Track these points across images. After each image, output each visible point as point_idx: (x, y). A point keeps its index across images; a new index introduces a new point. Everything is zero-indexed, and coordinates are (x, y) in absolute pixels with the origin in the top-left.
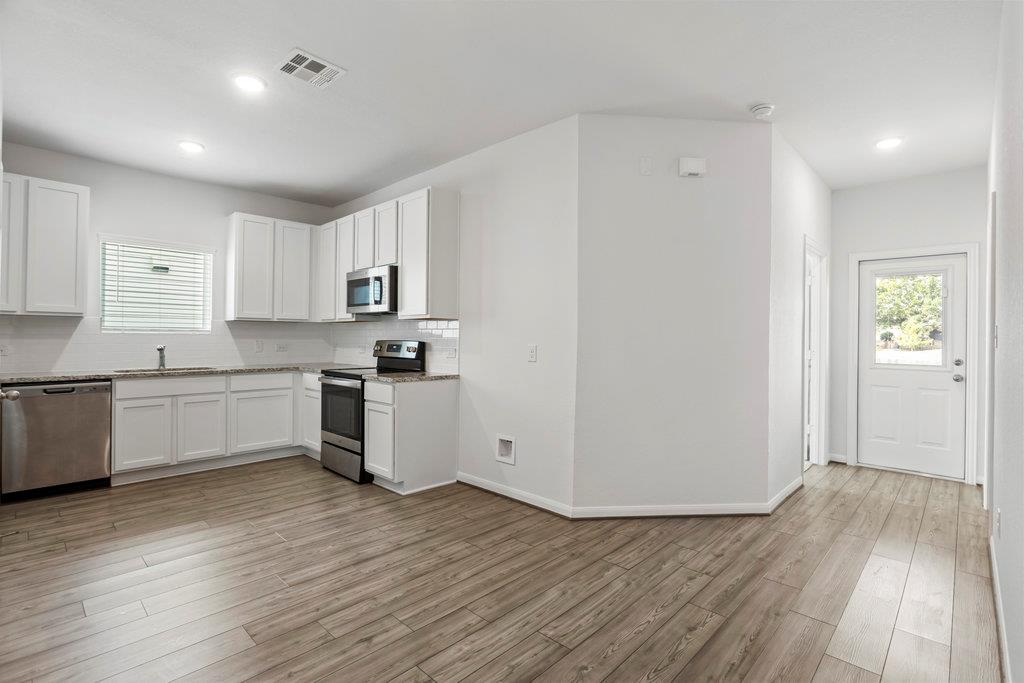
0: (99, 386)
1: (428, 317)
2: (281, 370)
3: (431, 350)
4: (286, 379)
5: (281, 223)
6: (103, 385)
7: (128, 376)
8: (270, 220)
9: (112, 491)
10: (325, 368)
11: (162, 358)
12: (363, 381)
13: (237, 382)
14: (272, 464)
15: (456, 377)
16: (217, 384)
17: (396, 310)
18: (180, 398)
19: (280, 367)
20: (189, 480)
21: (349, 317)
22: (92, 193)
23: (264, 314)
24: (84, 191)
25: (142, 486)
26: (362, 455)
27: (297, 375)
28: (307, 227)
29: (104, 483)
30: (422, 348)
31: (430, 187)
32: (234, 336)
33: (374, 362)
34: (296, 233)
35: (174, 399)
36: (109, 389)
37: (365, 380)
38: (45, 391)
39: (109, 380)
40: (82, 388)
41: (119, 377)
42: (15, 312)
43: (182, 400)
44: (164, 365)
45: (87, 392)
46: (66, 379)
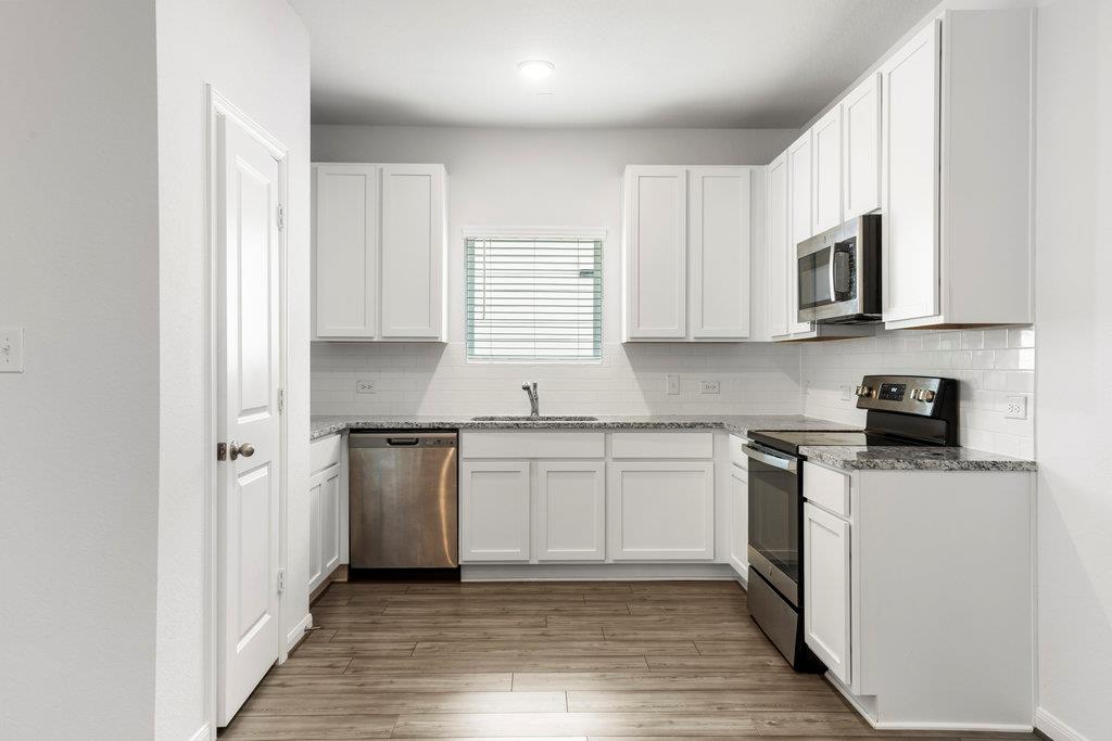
0: (445, 438)
1: (941, 320)
2: (692, 426)
3: (969, 398)
4: (701, 443)
5: (698, 171)
6: (447, 435)
7: (483, 425)
8: (680, 170)
9: (464, 590)
10: (754, 428)
11: (534, 400)
12: (802, 459)
13: (623, 443)
14: (675, 590)
15: (1030, 468)
16: (591, 443)
17: (879, 310)
18: (540, 463)
19: (689, 422)
20: (549, 593)
21: (805, 329)
22: (449, 171)
23: (671, 329)
24: (438, 170)
25: (496, 589)
26: (800, 610)
27: (720, 436)
28: (744, 170)
29: (451, 575)
30: (950, 394)
31: (942, 15)
32: (635, 368)
33: (860, 419)
34: (724, 184)
35: (534, 463)
36: (456, 443)
37: (805, 458)
38: (389, 441)
39: (455, 430)
40: (425, 439)
41: (471, 427)
42: (372, 338)
43: (543, 466)
44: (535, 410)
45: (432, 446)
46: (409, 427)
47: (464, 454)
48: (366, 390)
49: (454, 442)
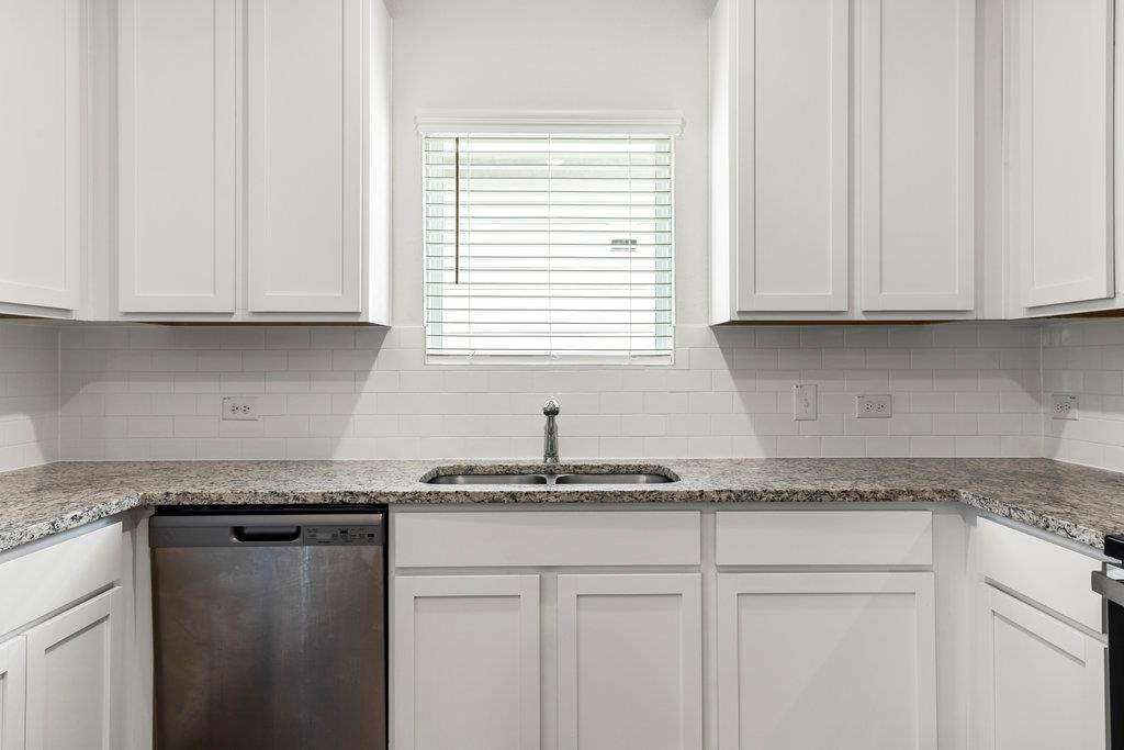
0: (355, 526)
7: (439, 497)
13: (742, 535)
16: (673, 534)
18: (562, 579)
32: (736, 372)
35: (549, 575)
36: (383, 537)
38: (239, 532)
39: (382, 508)
40: (315, 528)
41: (413, 501)
42: (231, 314)
43: (568, 585)
44: (551, 452)
45: (326, 543)
46: (281, 501)
47: (398, 558)
48: (240, 414)
49: (379, 536)
